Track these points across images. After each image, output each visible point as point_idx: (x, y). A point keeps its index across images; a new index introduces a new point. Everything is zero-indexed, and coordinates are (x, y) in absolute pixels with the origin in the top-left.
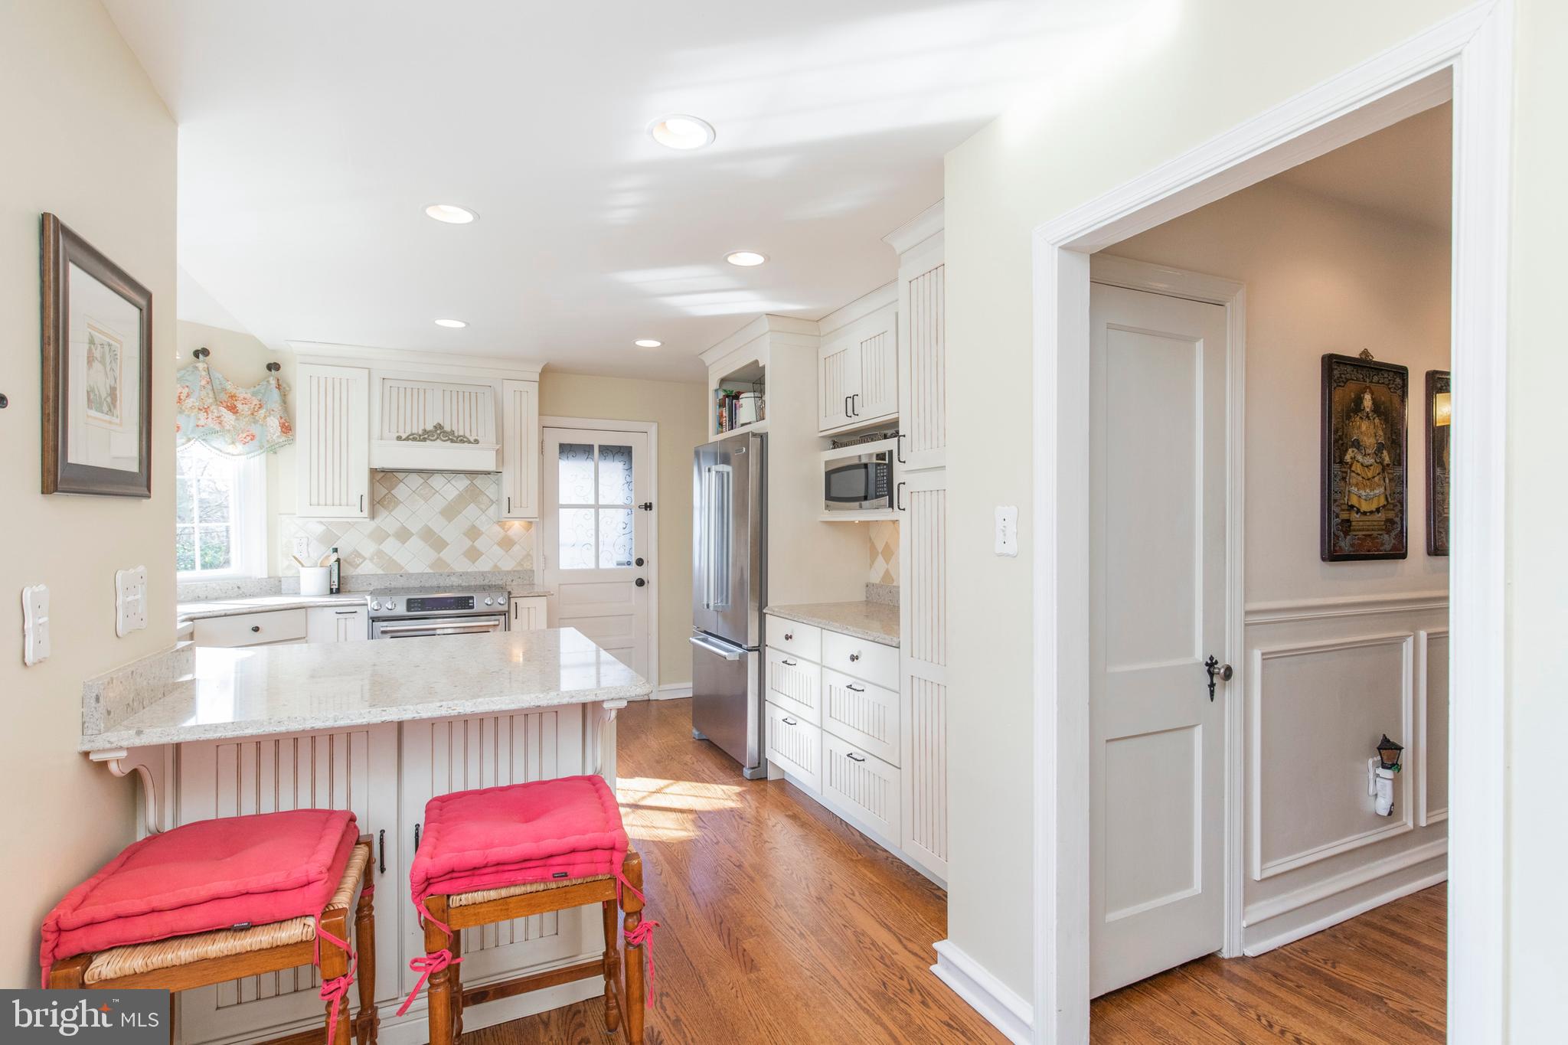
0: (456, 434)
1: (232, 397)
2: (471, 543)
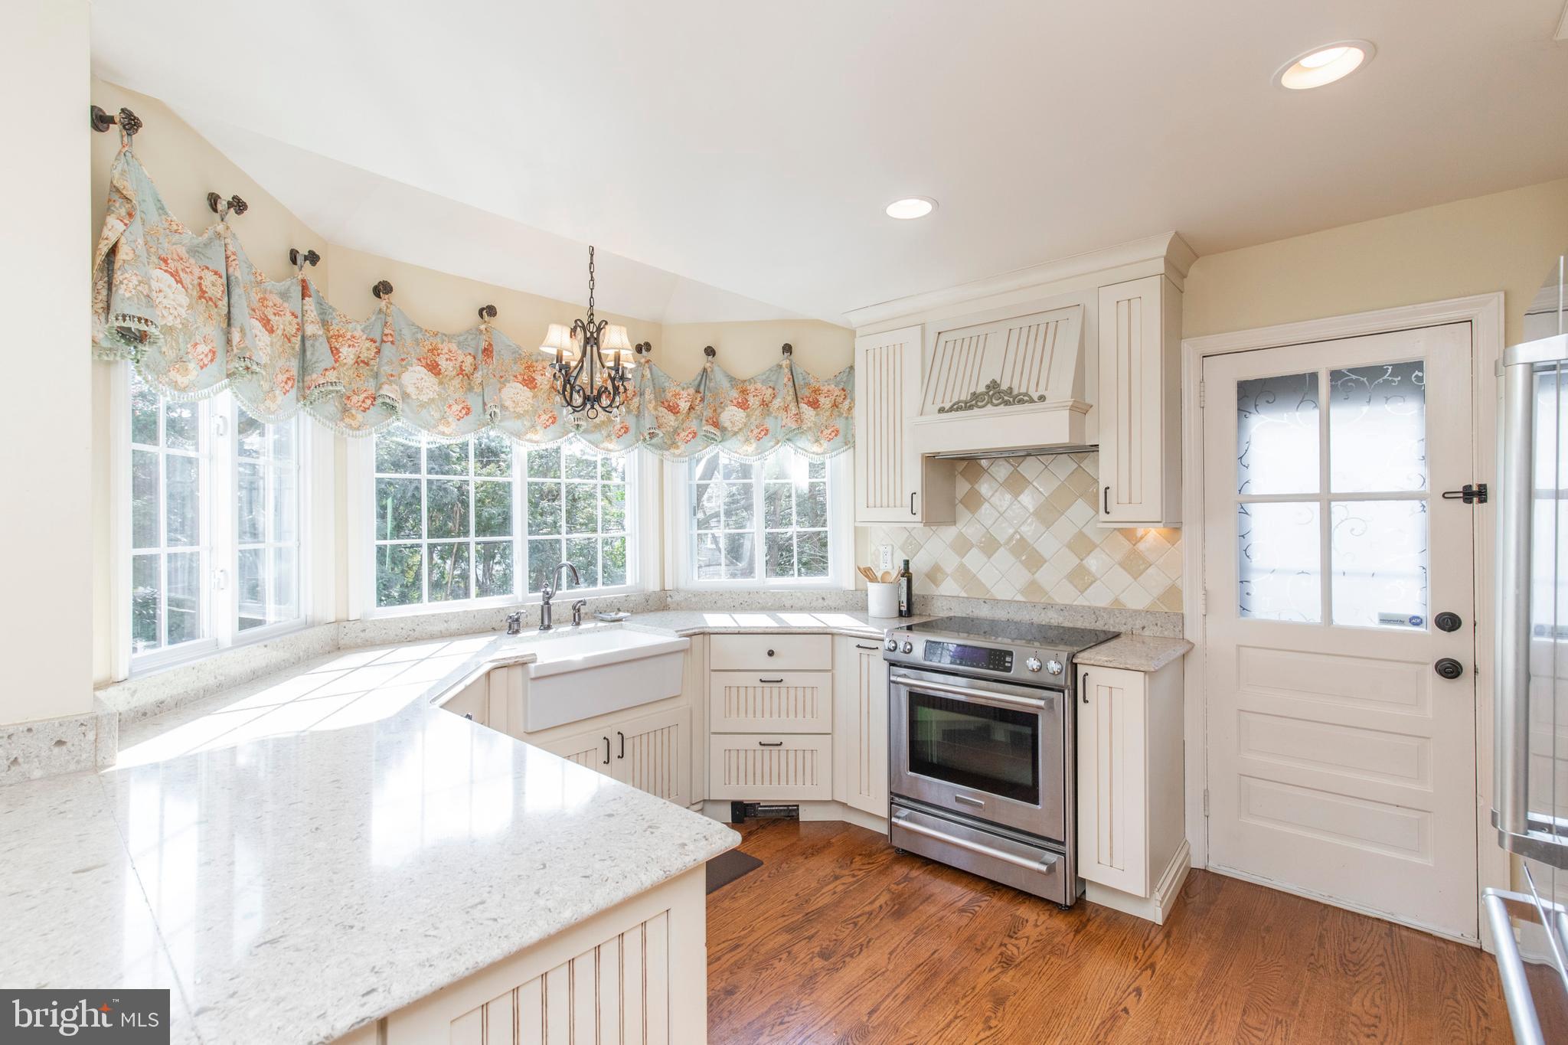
0: (1015, 392)
1: (817, 391)
2: (1079, 561)
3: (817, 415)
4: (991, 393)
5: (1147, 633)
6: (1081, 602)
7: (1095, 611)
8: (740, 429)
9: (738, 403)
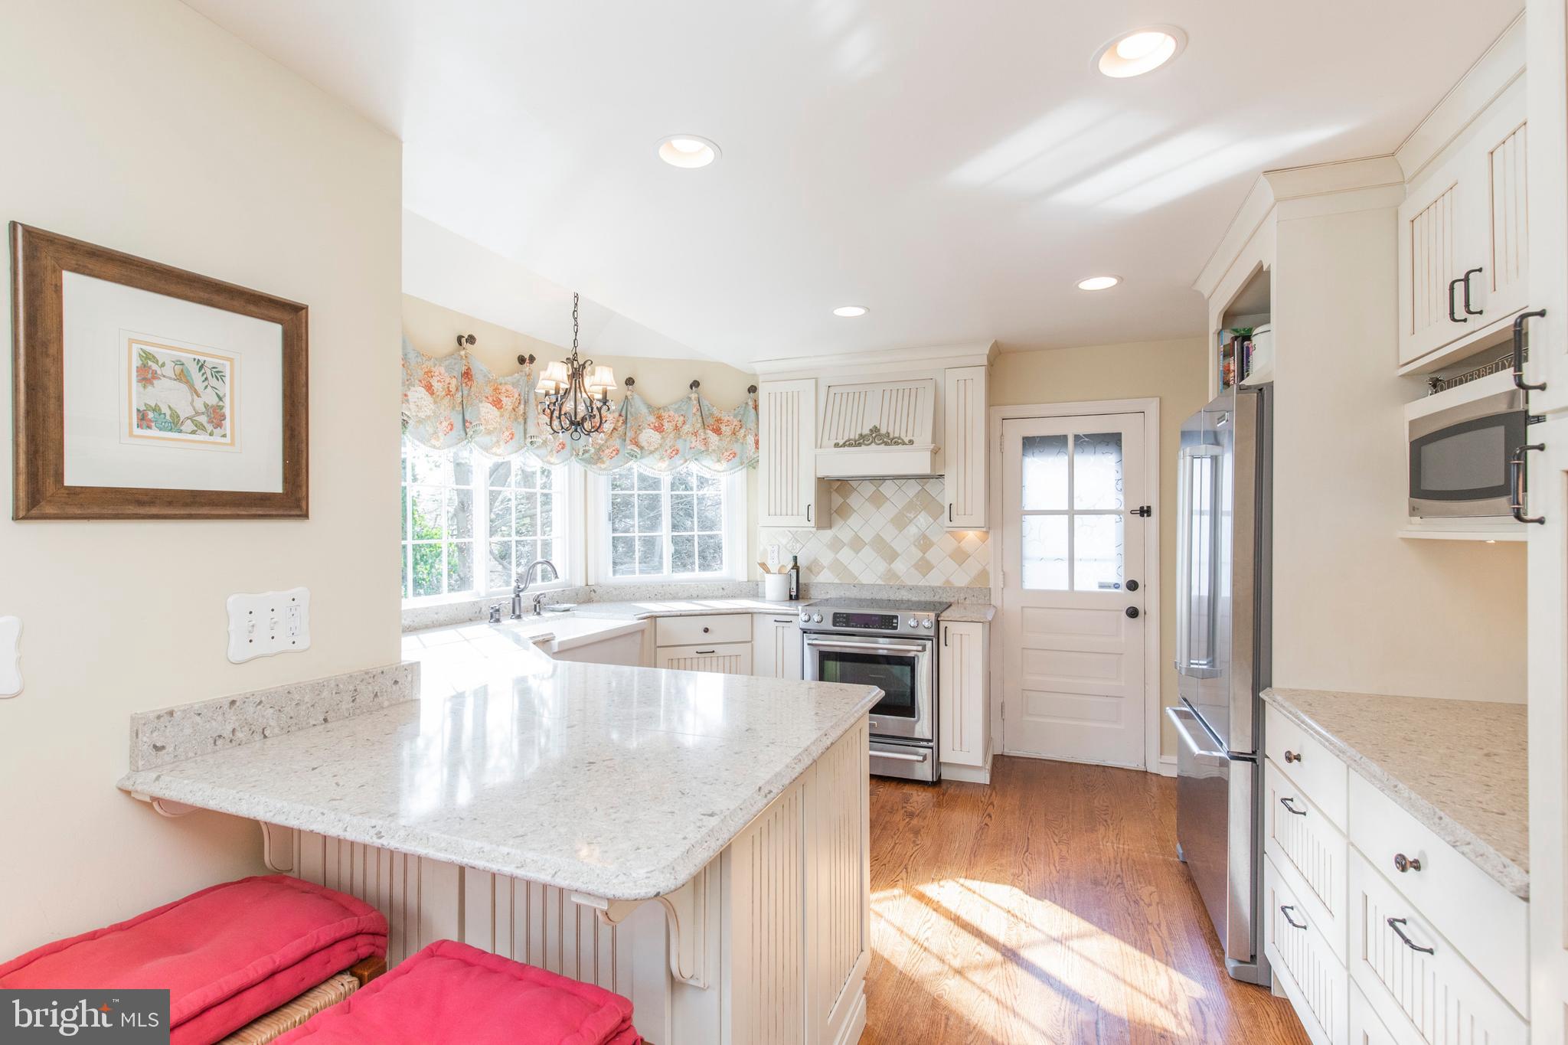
0: (891, 436)
1: (719, 420)
2: (922, 554)
3: (721, 440)
4: (874, 435)
5: (968, 602)
6: (922, 583)
7: (933, 589)
8: (656, 449)
9: (655, 427)
